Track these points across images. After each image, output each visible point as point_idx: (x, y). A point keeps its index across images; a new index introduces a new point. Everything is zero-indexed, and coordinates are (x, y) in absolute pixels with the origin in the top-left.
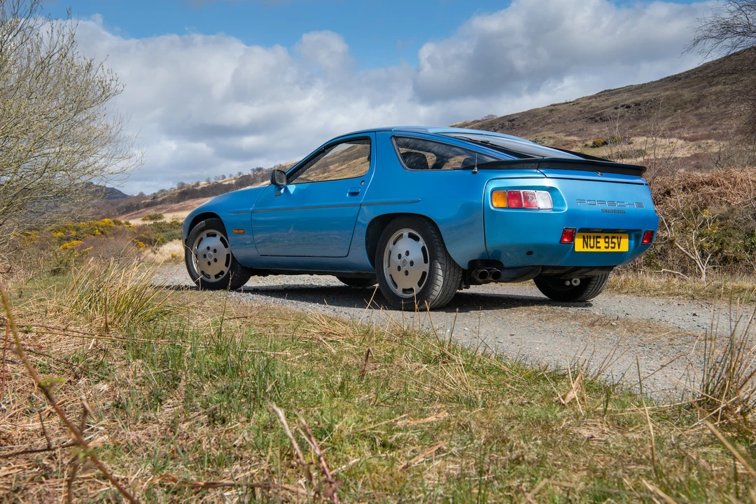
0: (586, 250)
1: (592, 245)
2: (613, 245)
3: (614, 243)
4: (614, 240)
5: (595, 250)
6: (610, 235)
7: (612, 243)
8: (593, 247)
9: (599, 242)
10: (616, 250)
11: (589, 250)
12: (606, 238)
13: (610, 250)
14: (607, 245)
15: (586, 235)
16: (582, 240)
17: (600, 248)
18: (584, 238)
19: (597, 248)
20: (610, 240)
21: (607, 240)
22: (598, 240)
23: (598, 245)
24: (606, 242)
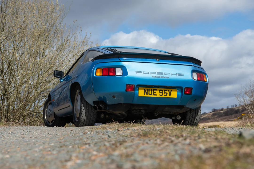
0: (146, 95)
1: (150, 93)
2: (166, 94)
3: (166, 93)
4: (166, 92)
5: (152, 96)
6: (163, 89)
7: (165, 93)
8: (151, 95)
9: (155, 92)
10: (168, 96)
11: (148, 96)
12: (160, 90)
13: (163, 96)
14: (161, 94)
15: (146, 88)
16: (143, 91)
17: (156, 95)
18: (145, 90)
19: (154, 95)
20: (163, 92)
21: (161, 92)
22: (155, 91)
23: (155, 94)
24: (160, 93)
